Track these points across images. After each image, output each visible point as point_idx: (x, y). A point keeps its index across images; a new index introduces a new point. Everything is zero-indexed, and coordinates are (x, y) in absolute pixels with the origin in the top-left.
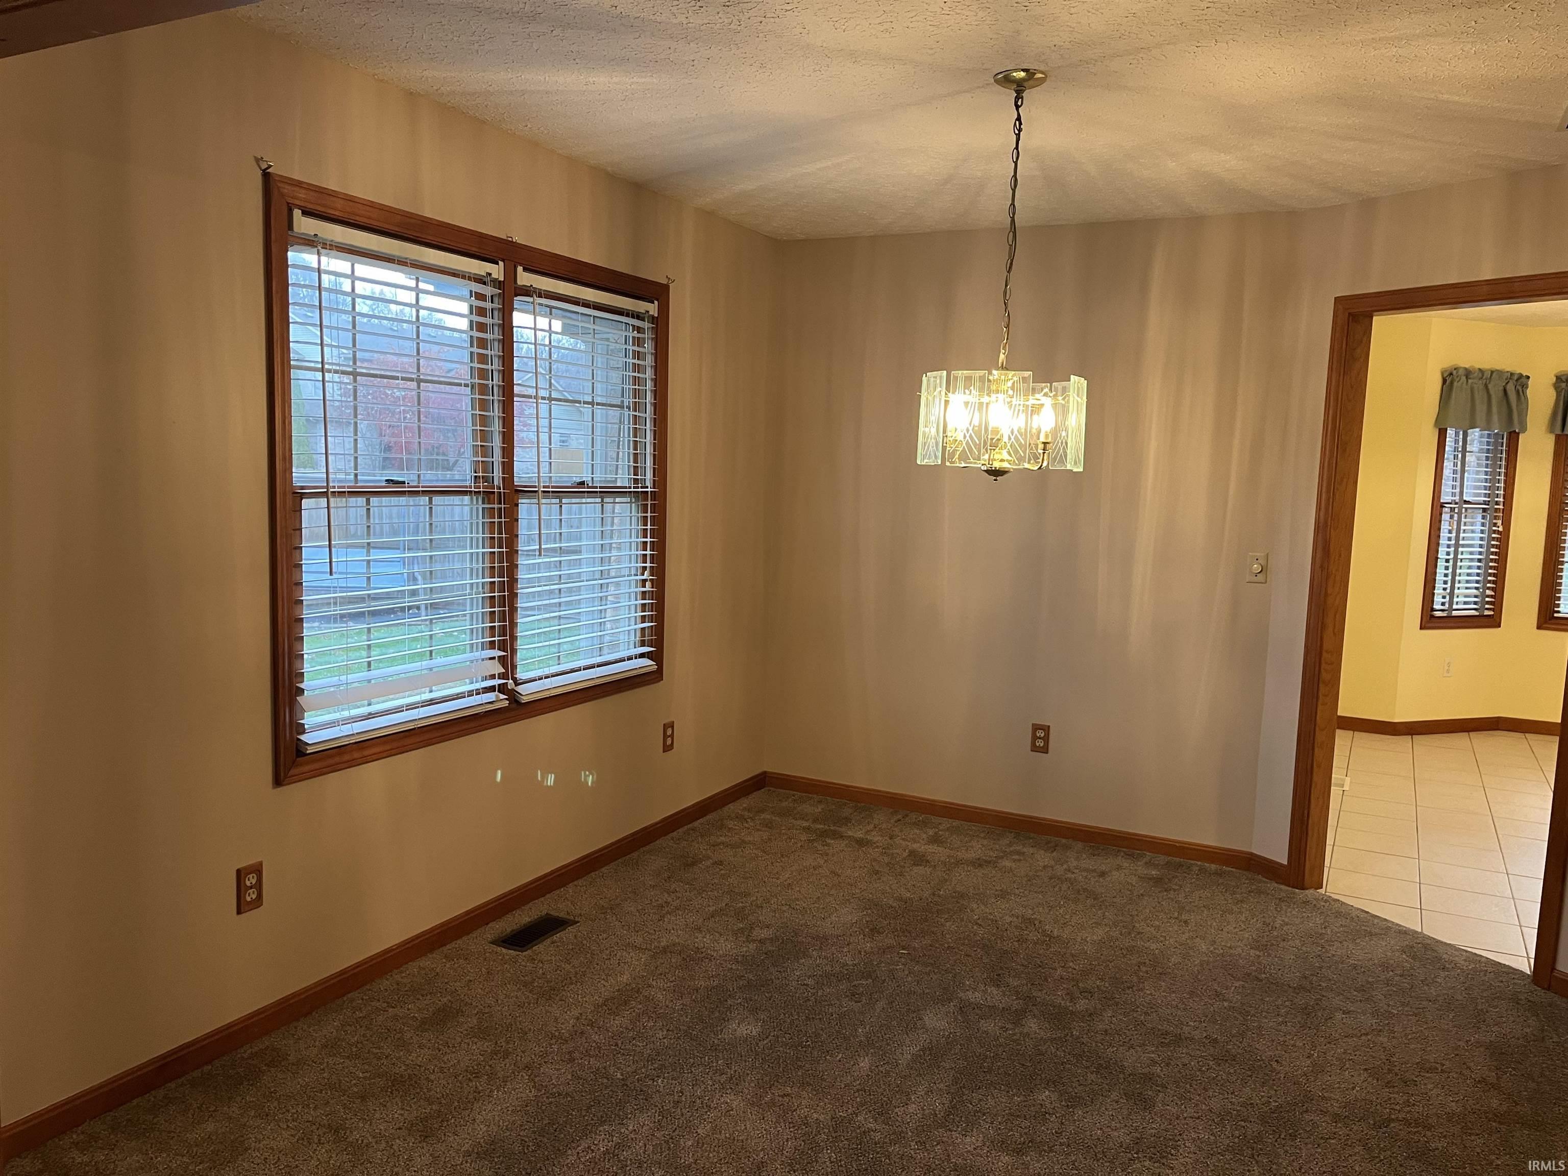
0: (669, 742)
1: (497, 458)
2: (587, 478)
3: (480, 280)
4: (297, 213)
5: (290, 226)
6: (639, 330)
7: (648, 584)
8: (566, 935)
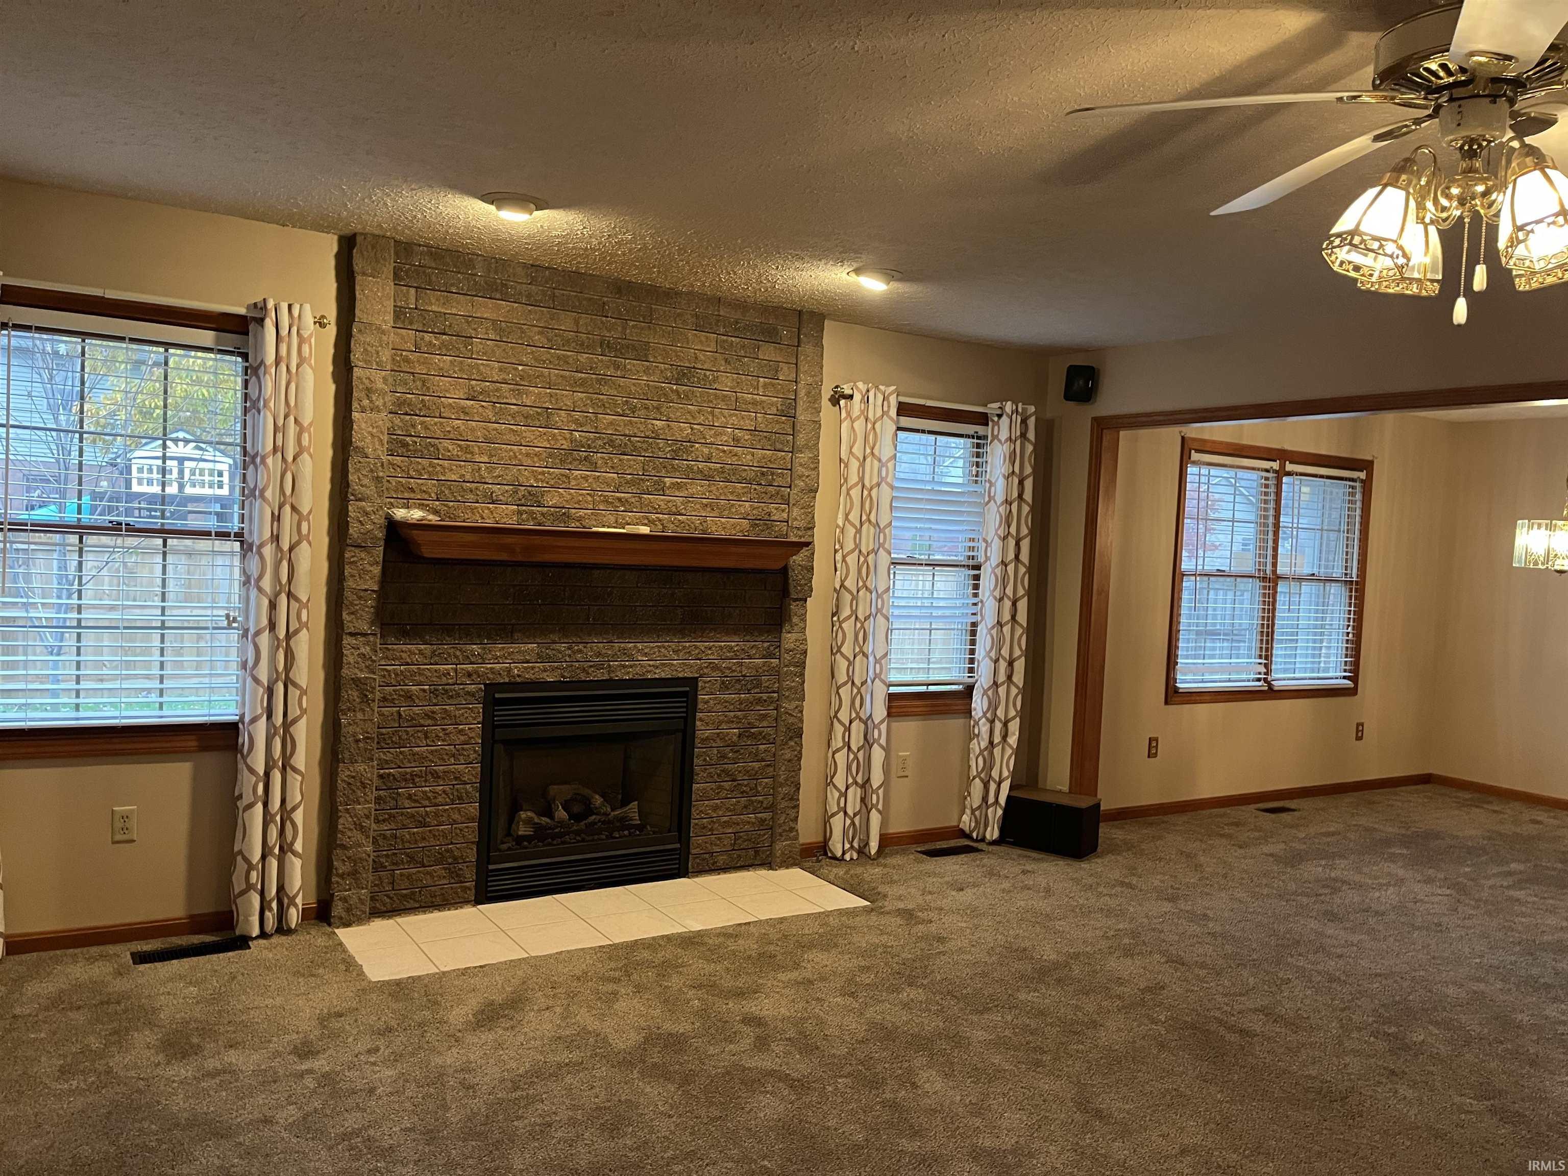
0: (1360, 734)
1: (1269, 560)
2: (1315, 571)
3: (1267, 471)
4: (1193, 452)
5: (1190, 458)
6: (1353, 487)
7: (1350, 635)
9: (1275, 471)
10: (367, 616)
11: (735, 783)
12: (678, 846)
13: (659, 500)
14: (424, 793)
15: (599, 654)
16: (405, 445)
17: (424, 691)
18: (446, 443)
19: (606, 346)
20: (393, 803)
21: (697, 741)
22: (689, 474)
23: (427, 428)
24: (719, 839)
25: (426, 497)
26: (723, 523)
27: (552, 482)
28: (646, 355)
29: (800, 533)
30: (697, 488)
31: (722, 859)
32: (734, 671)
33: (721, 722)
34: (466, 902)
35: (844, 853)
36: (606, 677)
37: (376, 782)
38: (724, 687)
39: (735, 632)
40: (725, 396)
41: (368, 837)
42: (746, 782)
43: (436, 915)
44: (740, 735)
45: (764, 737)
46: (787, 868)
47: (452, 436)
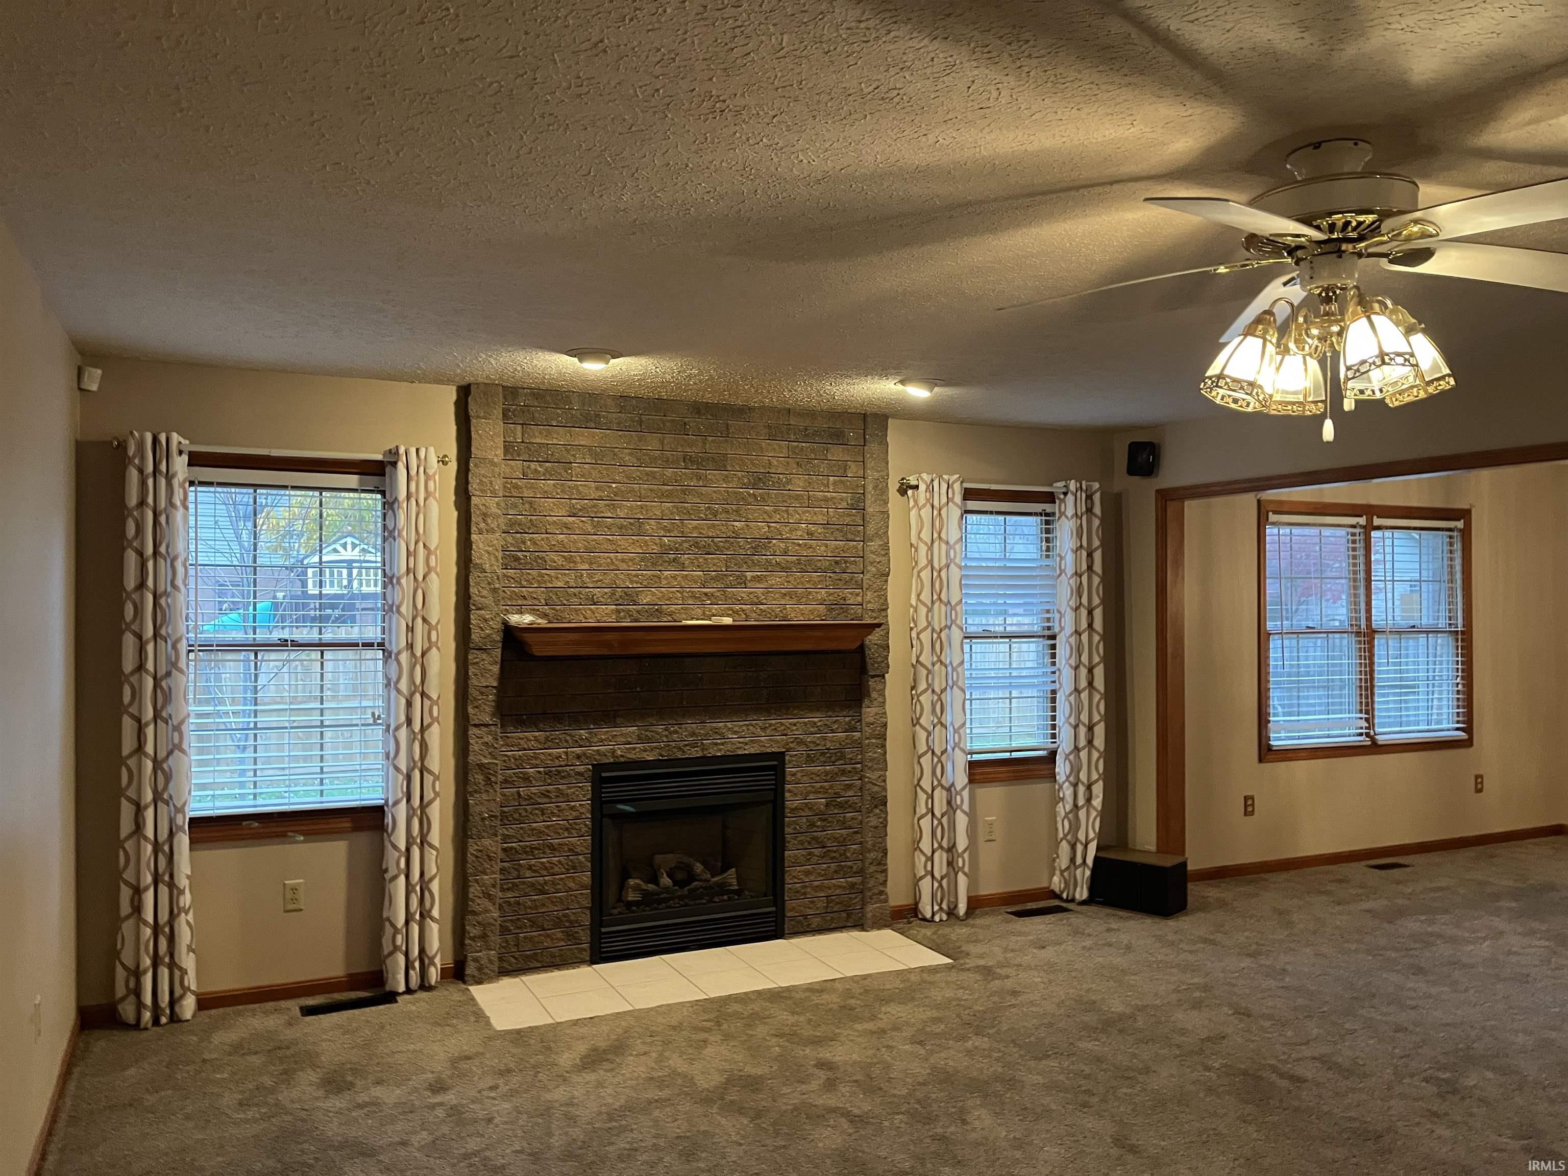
0: (1480, 786)
1: (1363, 615)
2: (1416, 622)
3: (1353, 527)
4: (1270, 514)
5: (1268, 520)
6: (1451, 537)
7: (1460, 686)
8: (1408, 870)
9: (1362, 527)
10: (488, 709)
11: (825, 850)
12: (773, 909)
13: (742, 592)
14: (542, 863)
15: (693, 734)
16: (517, 559)
17: (540, 772)
18: (552, 555)
19: (688, 460)
20: (515, 874)
21: (787, 811)
22: (771, 567)
23: (535, 543)
24: (812, 902)
25: (537, 602)
26: (802, 610)
27: (645, 583)
28: (725, 466)
29: (874, 615)
30: (776, 579)
31: (815, 922)
32: (818, 745)
33: (808, 793)
34: (582, 962)
35: (933, 914)
36: (700, 754)
37: (501, 855)
38: (810, 760)
39: (818, 709)
40: (798, 495)
41: (494, 904)
42: (835, 849)
43: (556, 974)
44: (827, 805)
45: (850, 806)
46: (879, 929)
47: (557, 549)
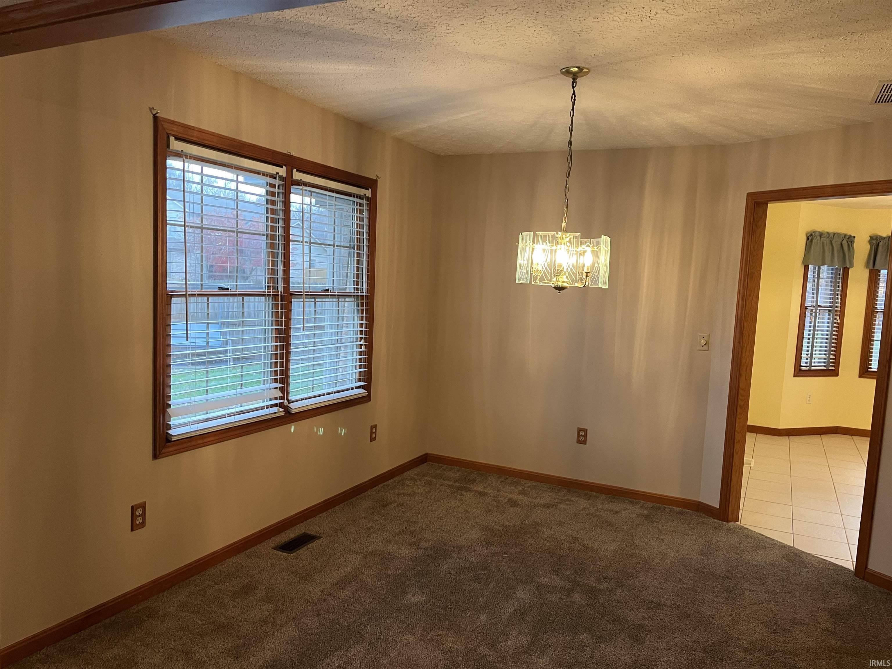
0: (374, 436)
1: (280, 275)
3: (273, 176)
4: (172, 139)
5: (168, 146)
6: (360, 205)
7: (363, 347)
8: (315, 545)
9: (282, 178)
